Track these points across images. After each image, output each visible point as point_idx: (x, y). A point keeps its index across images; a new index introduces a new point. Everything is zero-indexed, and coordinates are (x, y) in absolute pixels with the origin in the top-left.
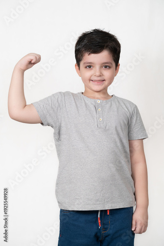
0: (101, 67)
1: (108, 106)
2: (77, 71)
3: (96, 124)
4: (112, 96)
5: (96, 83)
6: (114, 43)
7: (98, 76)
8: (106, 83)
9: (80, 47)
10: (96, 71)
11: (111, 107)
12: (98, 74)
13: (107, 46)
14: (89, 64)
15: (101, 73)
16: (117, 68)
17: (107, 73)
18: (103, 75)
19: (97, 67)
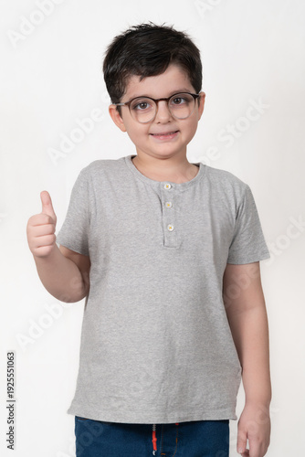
1: (188, 195)
2: (115, 121)
3: (160, 237)
4: (198, 165)
5: (162, 137)
6: (186, 48)
7: (165, 124)
8: (183, 136)
9: (115, 66)
11: (193, 198)
12: (163, 117)
13: (174, 56)
14: (140, 101)
15: (170, 116)
18: (174, 120)
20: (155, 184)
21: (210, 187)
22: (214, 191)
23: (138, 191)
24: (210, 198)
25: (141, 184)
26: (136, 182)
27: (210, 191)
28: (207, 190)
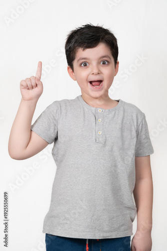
0: (99, 63)
1: (111, 116)
3: (94, 138)
10: (93, 68)
11: (113, 117)
12: (95, 71)
15: (99, 70)
16: (117, 66)
17: (106, 71)
18: (101, 73)
19: (94, 63)
20: (93, 109)
21: (124, 112)
22: (126, 114)
23: (84, 113)
24: (123, 118)
25: (86, 110)
26: (84, 108)
27: (124, 114)
28: (122, 113)
